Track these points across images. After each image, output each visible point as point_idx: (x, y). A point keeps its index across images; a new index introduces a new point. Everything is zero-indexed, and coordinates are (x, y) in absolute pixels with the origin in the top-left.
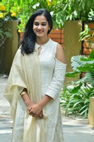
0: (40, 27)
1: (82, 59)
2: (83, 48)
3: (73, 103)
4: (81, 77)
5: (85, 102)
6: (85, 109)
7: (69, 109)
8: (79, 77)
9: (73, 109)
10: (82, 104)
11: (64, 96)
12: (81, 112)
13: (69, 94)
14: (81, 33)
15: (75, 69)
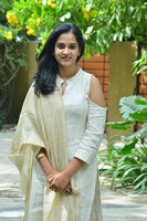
0: (66, 51)
1: (138, 102)
2: (138, 84)
3: (123, 170)
4: (136, 130)
5: (143, 169)
6: (141, 179)
7: (117, 179)
8: (132, 129)
9: (123, 179)
10: (138, 172)
11: (109, 160)
12: (135, 184)
13: (116, 155)
14: (137, 62)
15: (125, 116)
